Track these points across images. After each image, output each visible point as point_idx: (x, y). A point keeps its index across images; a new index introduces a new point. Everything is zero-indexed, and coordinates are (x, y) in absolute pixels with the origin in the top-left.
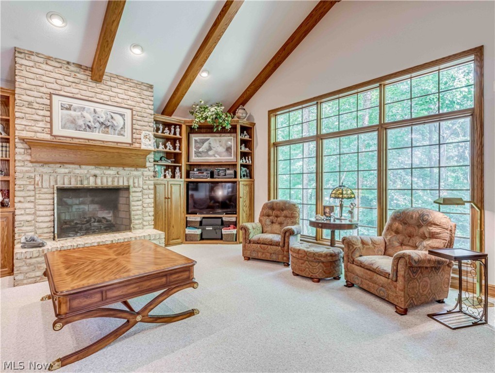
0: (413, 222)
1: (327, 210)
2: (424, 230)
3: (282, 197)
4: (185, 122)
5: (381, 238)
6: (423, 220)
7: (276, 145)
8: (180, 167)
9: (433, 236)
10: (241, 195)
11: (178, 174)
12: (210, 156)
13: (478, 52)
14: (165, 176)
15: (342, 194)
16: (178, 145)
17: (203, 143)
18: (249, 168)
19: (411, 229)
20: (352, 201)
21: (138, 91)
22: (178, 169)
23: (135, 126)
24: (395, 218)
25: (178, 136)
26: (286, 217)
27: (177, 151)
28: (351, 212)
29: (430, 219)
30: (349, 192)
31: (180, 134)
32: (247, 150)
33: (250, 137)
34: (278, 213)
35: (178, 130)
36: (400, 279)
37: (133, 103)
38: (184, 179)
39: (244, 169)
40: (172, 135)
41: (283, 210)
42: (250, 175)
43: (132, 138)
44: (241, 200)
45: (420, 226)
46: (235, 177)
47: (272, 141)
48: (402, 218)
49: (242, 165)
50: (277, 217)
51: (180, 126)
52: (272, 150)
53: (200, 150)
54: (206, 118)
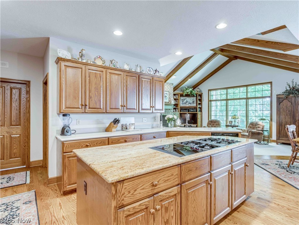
0: (254, 124)
1: (231, 122)
2: (257, 126)
3: (213, 118)
4: (180, 93)
5: (246, 129)
6: (257, 124)
7: (211, 101)
8: (178, 108)
9: (259, 127)
10: (199, 118)
11: (177, 111)
12: (187, 104)
13: (271, 83)
14: (174, 111)
15: (235, 117)
16: (177, 101)
17: (185, 100)
18: (201, 108)
19: (254, 126)
20: (238, 119)
21: (170, 86)
22: (177, 109)
23: (170, 97)
24: (250, 124)
25: (177, 98)
26: (216, 124)
27: (177, 103)
28: (238, 123)
29: (258, 123)
30: (237, 117)
31: (178, 97)
32: (200, 102)
33: (201, 98)
34: (214, 123)
35: (177, 96)
36: (250, 136)
37: (169, 90)
38: (179, 112)
39: (199, 109)
40: (176, 98)
41: (215, 122)
42: (201, 111)
43: (169, 100)
44: (199, 119)
45: (256, 125)
46: (197, 111)
47: (210, 99)
48: (252, 124)
49: (199, 108)
50: (213, 124)
51: (178, 95)
52: (210, 102)
53: (184, 102)
54: (188, 92)
